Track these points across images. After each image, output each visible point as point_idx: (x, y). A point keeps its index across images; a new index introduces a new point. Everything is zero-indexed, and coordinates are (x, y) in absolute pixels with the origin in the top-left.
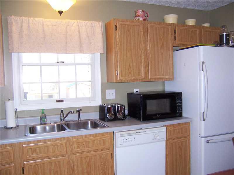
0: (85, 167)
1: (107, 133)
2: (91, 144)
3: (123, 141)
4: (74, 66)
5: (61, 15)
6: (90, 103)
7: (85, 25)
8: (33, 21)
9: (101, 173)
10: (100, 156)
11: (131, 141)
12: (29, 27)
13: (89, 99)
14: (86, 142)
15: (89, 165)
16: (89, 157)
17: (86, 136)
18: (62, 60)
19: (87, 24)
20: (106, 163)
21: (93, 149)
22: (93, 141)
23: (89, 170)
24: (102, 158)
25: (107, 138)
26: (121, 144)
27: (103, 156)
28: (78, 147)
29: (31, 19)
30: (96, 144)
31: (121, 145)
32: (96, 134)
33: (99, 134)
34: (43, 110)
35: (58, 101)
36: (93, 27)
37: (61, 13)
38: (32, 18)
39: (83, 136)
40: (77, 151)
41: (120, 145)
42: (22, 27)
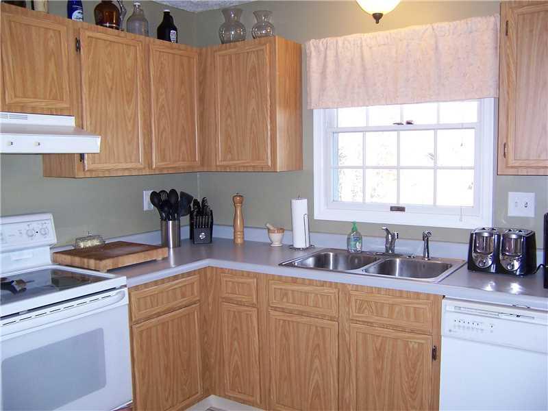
0: (371, 357)
1: (428, 295)
2: (386, 311)
3: (457, 323)
4: (433, 131)
5: (377, 22)
6: (461, 220)
7: (451, 31)
8: (344, 43)
9: (406, 382)
10: (406, 344)
11: (480, 331)
12: (337, 56)
13: (461, 211)
14: (375, 302)
15: (379, 354)
16: (380, 338)
17: (379, 290)
18: (409, 119)
19: (456, 28)
20: (419, 364)
21: (391, 323)
22: (392, 306)
23: (379, 367)
24: (409, 350)
25: (424, 306)
26: (452, 329)
27: (411, 346)
28: (360, 309)
29: (340, 40)
30: (398, 313)
31: (452, 333)
32: (401, 291)
33: (408, 292)
34: (354, 223)
35: (393, 209)
36: (471, 32)
37: (377, 17)
38: (343, 38)
39: (374, 289)
40: (357, 316)
41: (450, 331)
42: (325, 57)
